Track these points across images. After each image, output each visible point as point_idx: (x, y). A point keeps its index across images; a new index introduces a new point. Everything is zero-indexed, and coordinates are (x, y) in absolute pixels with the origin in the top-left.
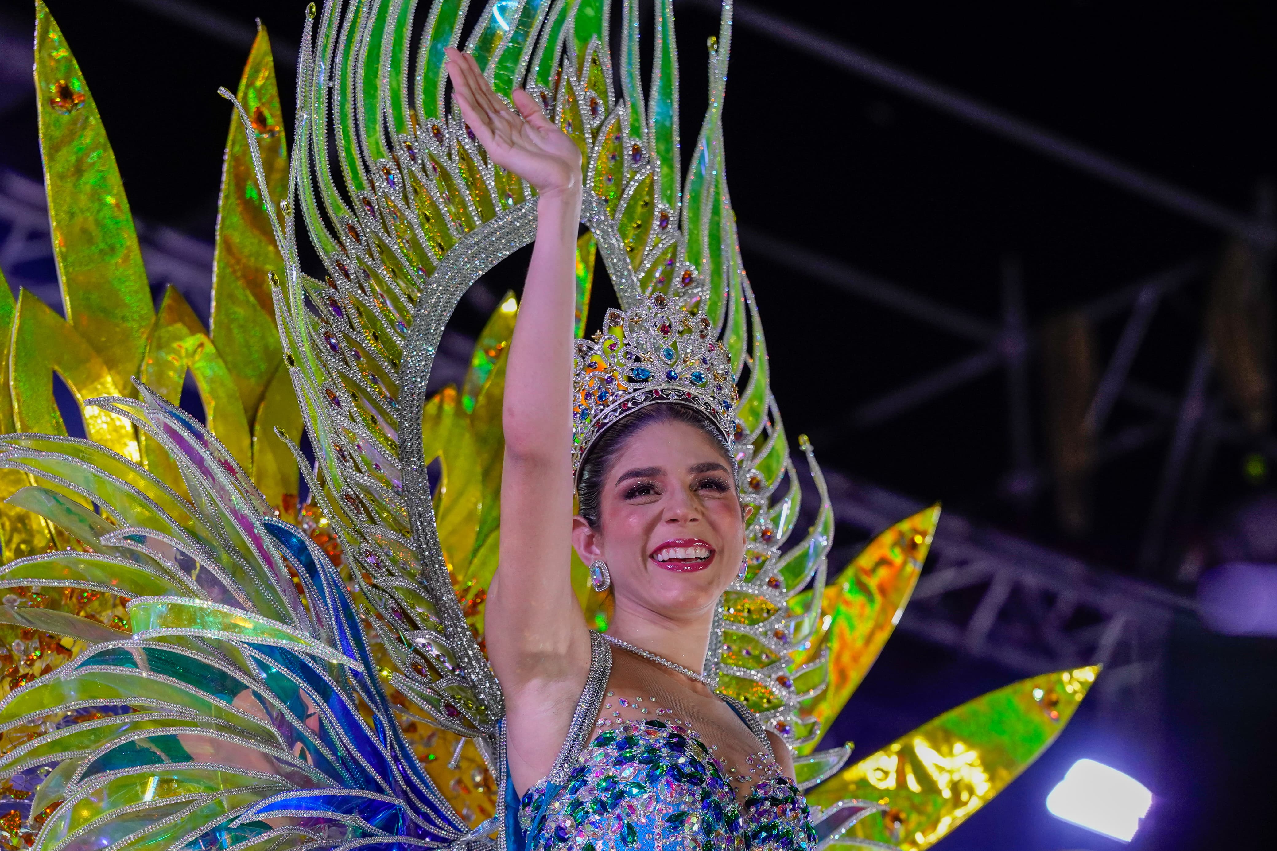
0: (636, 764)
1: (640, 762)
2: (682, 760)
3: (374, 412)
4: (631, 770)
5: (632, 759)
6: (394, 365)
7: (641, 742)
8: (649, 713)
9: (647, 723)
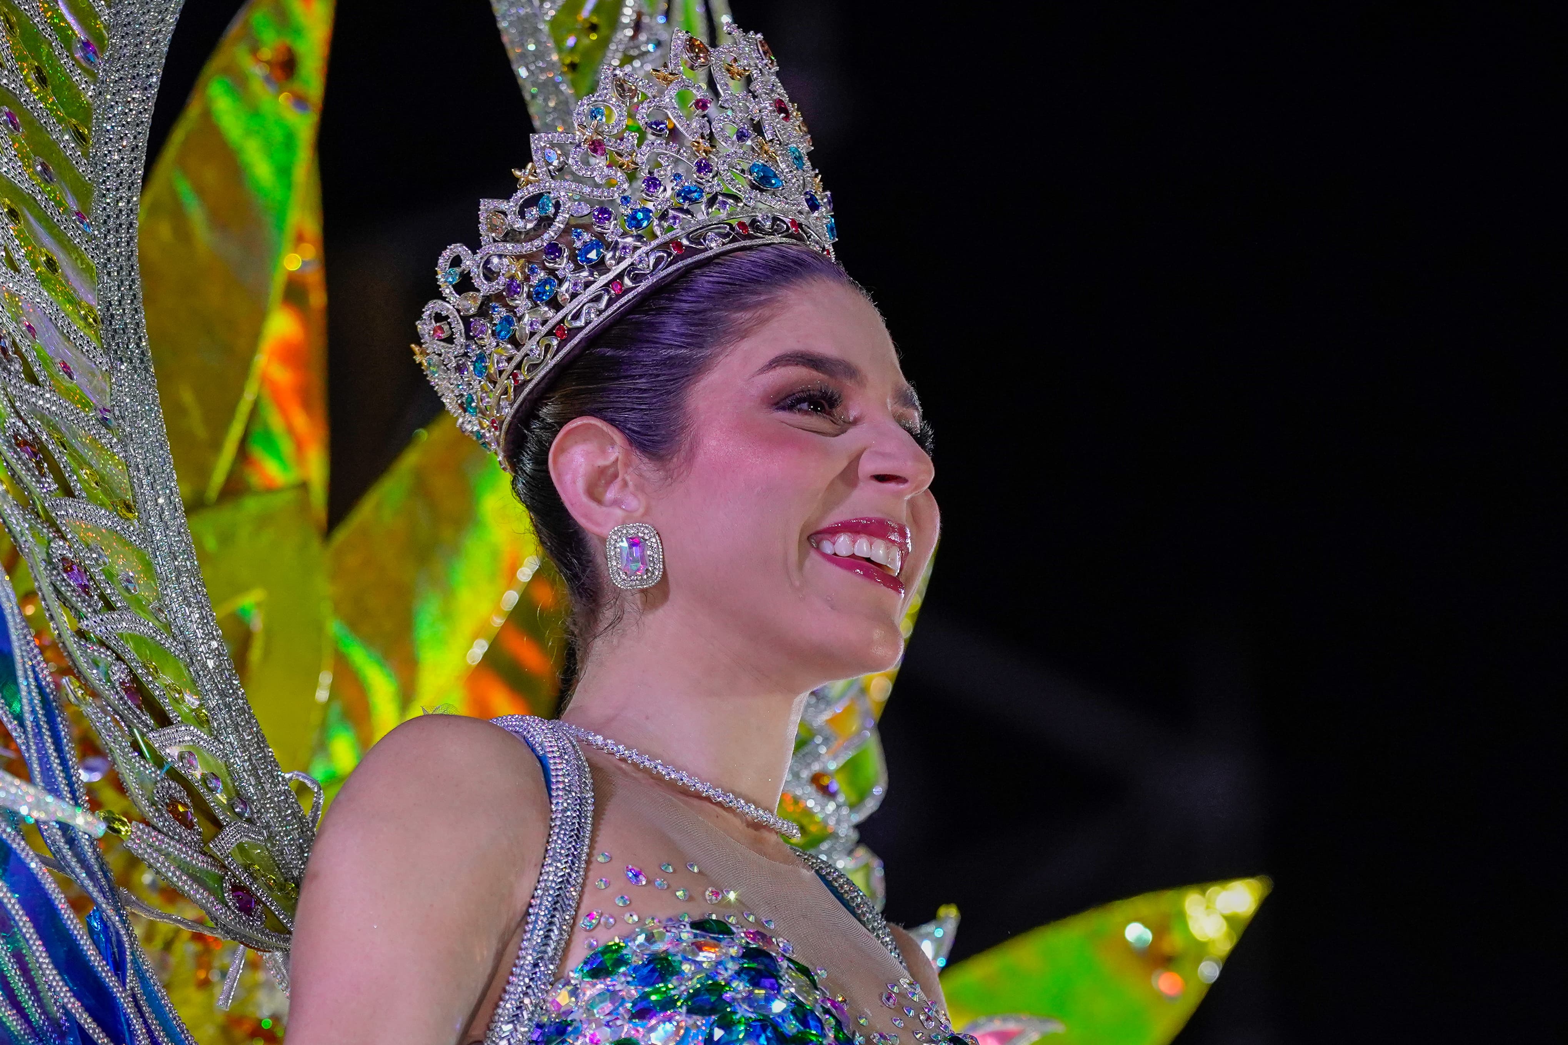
0: (681, 1017)
1: (690, 1012)
2: (778, 1006)
3: (50, 246)
4: (669, 1027)
5: (669, 1003)
6: (80, 138)
7: (686, 967)
8: (690, 898)
9: (694, 925)
